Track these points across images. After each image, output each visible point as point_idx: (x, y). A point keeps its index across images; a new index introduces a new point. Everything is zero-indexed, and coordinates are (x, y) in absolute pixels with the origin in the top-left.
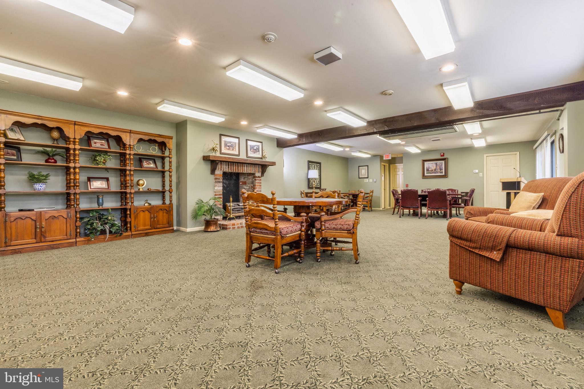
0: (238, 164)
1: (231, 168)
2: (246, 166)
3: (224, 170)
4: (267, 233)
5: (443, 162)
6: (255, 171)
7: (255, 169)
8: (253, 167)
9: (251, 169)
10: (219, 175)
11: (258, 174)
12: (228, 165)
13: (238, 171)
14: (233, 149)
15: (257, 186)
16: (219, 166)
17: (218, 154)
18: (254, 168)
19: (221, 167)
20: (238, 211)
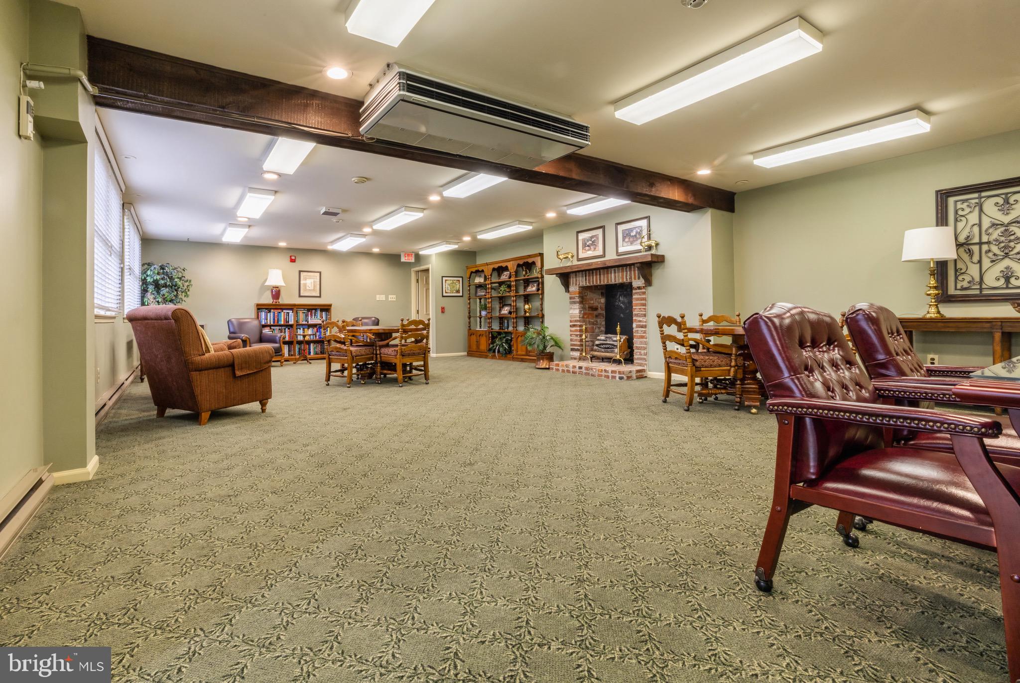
0: (600, 272)
1: (589, 280)
2: (613, 272)
3: (579, 284)
6: (631, 278)
7: (631, 273)
8: (626, 271)
9: (623, 275)
10: (574, 293)
11: (638, 282)
12: (586, 276)
13: (600, 282)
14: (595, 249)
15: (636, 306)
16: (572, 280)
17: (576, 263)
18: (628, 273)
19: (576, 280)
20: (605, 348)
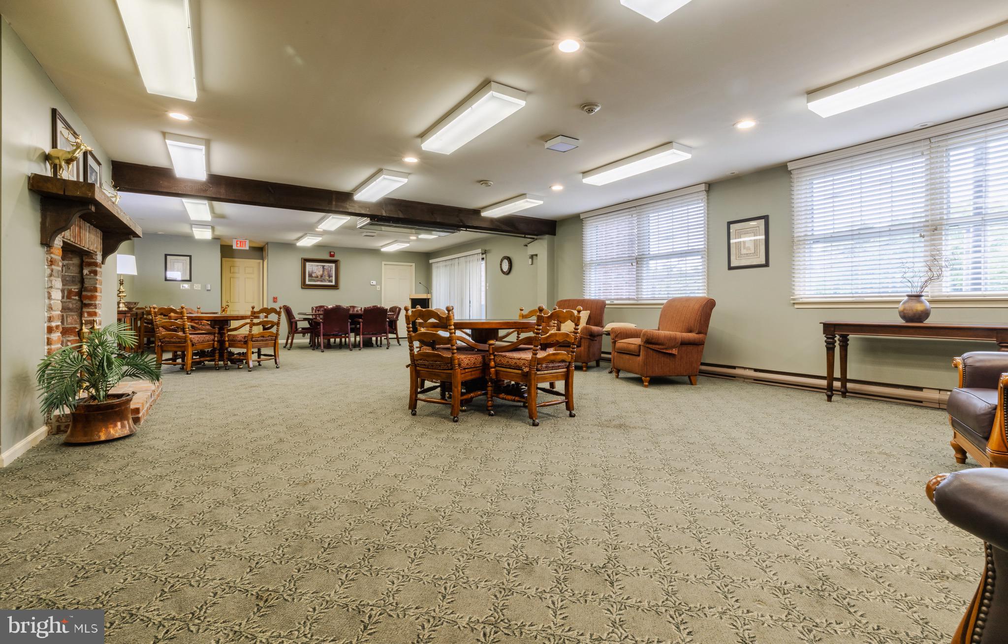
4: (559, 366)
5: (333, 265)
